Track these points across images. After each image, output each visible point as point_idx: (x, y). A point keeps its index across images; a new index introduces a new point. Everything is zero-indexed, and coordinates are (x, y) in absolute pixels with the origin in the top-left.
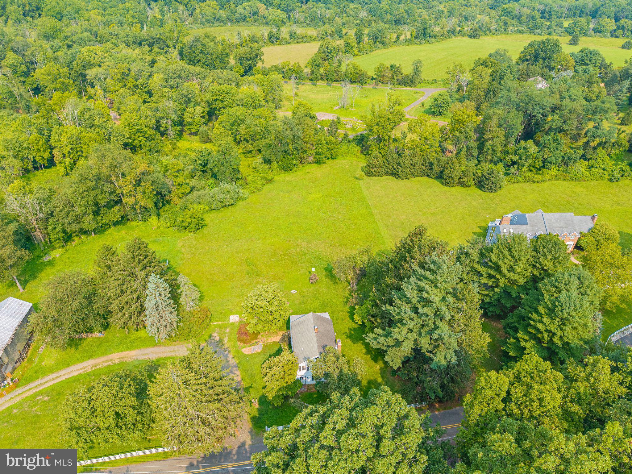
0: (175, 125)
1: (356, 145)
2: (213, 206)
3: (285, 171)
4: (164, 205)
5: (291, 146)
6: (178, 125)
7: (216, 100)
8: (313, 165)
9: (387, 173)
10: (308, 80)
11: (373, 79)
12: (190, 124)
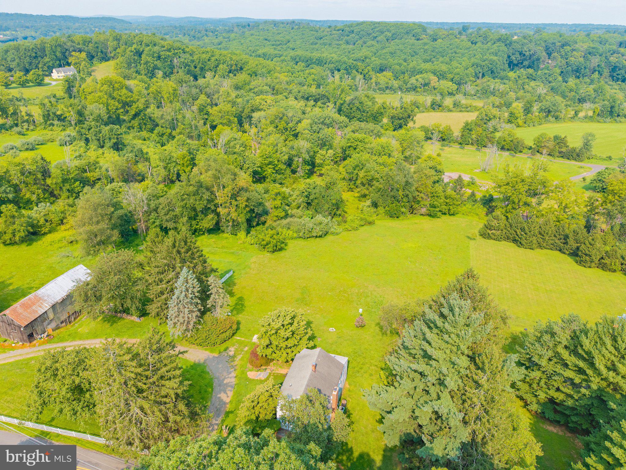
0: (306, 164)
1: (482, 206)
2: (301, 234)
3: (391, 217)
5: (401, 193)
6: (309, 165)
7: (350, 147)
8: (425, 217)
9: (507, 239)
10: (457, 144)
11: (530, 148)
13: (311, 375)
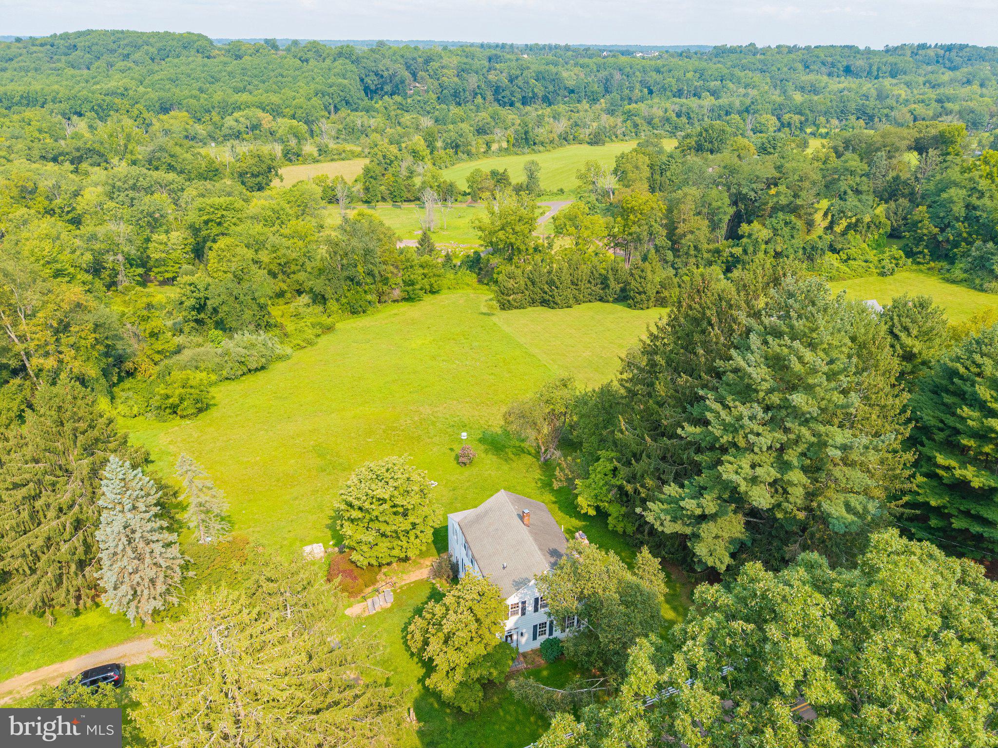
0: (132, 265)
1: (468, 272)
2: (224, 372)
3: (353, 313)
4: (121, 380)
5: (360, 269)
6: (138, 266)
7: (206, 222)
8: (400, 303)
9: (533, 302)
10: (360, 203)
11: (465, 194)
12: (160, 262)
13: (530, 532)
